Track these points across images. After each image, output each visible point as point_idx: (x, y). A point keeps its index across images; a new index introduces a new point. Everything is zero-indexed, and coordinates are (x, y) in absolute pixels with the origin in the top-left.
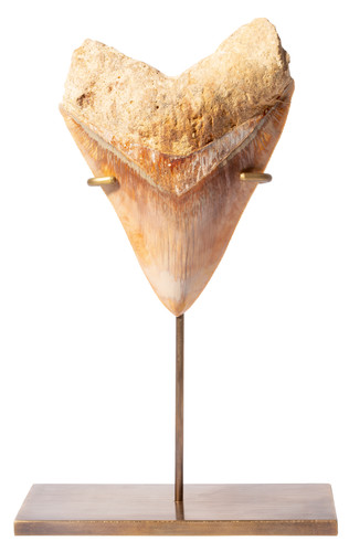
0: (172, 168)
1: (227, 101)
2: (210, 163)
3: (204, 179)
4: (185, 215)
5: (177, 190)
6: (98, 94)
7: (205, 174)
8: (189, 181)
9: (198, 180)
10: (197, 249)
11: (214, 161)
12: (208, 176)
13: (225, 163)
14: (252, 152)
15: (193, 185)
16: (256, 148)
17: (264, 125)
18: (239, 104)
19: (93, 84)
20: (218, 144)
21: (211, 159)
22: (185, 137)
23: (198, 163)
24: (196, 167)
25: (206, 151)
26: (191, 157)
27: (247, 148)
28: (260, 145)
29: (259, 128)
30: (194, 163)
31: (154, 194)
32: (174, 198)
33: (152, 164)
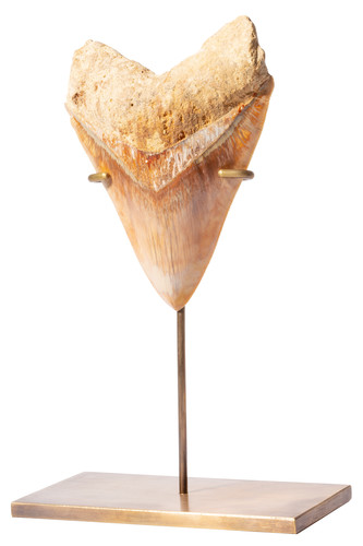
0: (149, 164)
1: (197, 98)
2: (185, 159)
3: (180, 175)
4: (164, 210)
5: (155, 186)
6: (88, 92)
7: (180, 170)
8: (165, 177)
9: (174, 176)
10: (181, 244)
11: (189, 157)
12: (183, 172)
13: (201, 159)
14: (231, 149)
15: (169, 181)
16: (235, 145)
17: (241, 121)
18: (210, 101)
19: (83, 83)
20: (191, 140)
21: (185, 156)
22: (157, 134)
23: (173, 159)
24: (171, 164)
25: (180, 148)
26: (165, 153)
27: (225, 145)
28: (239, 141)
29: (236, 125)
30: (168, 160)
31: (136, 189)
32: (152, 193)
33: (133, 161)
